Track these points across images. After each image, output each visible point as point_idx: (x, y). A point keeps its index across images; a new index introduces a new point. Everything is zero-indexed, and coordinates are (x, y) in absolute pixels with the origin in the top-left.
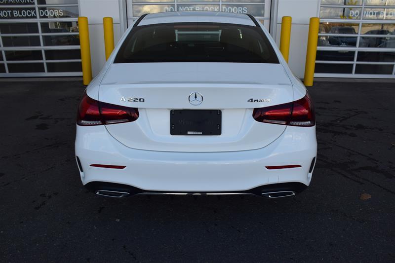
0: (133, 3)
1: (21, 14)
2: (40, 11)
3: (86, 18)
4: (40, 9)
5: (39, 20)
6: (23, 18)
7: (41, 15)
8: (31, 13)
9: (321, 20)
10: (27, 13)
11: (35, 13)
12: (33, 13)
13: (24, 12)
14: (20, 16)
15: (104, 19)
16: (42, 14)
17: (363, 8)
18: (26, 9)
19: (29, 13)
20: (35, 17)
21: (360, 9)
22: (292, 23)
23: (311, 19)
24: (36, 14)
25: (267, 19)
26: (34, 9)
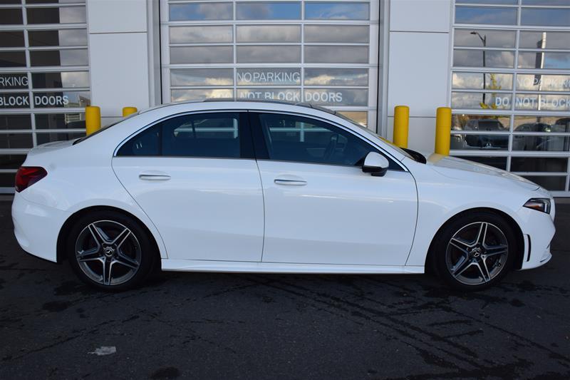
0: (172, 86)
1: (7, 102)
2: (36, 97)
3: (98, 109)
4: (35, 94)
5: (33, 111)
6: (10, 107)
7: (37, 104)
8: (22, 101)
9: (455, 111)
10: (16, 101)
11: (28, 100)
12: (25, 100)
13: (12, 100)
14: (5, 104)
15: (124, 109)
16: (38, 102)
17: (514, 95)
18: (15, 95)
19: (19, 101)
20: (28, 106)
21: (510, 95)
22: (410, 115)
23: (439, 110)
24: (29, 102)
25: (372, 110)
26: (27, 94)
